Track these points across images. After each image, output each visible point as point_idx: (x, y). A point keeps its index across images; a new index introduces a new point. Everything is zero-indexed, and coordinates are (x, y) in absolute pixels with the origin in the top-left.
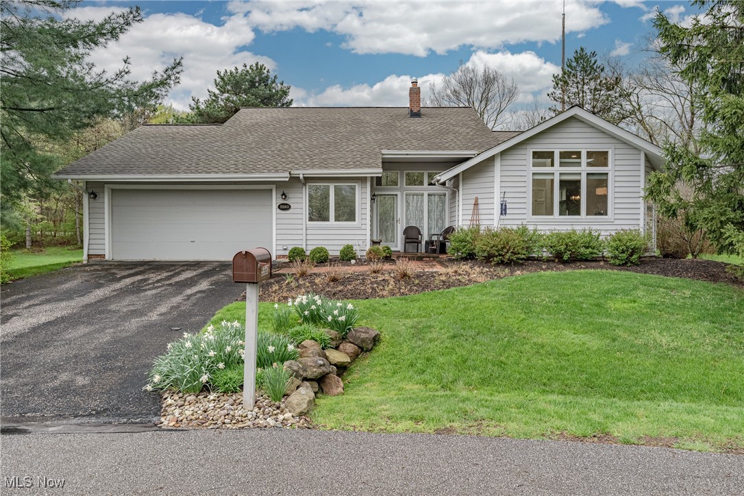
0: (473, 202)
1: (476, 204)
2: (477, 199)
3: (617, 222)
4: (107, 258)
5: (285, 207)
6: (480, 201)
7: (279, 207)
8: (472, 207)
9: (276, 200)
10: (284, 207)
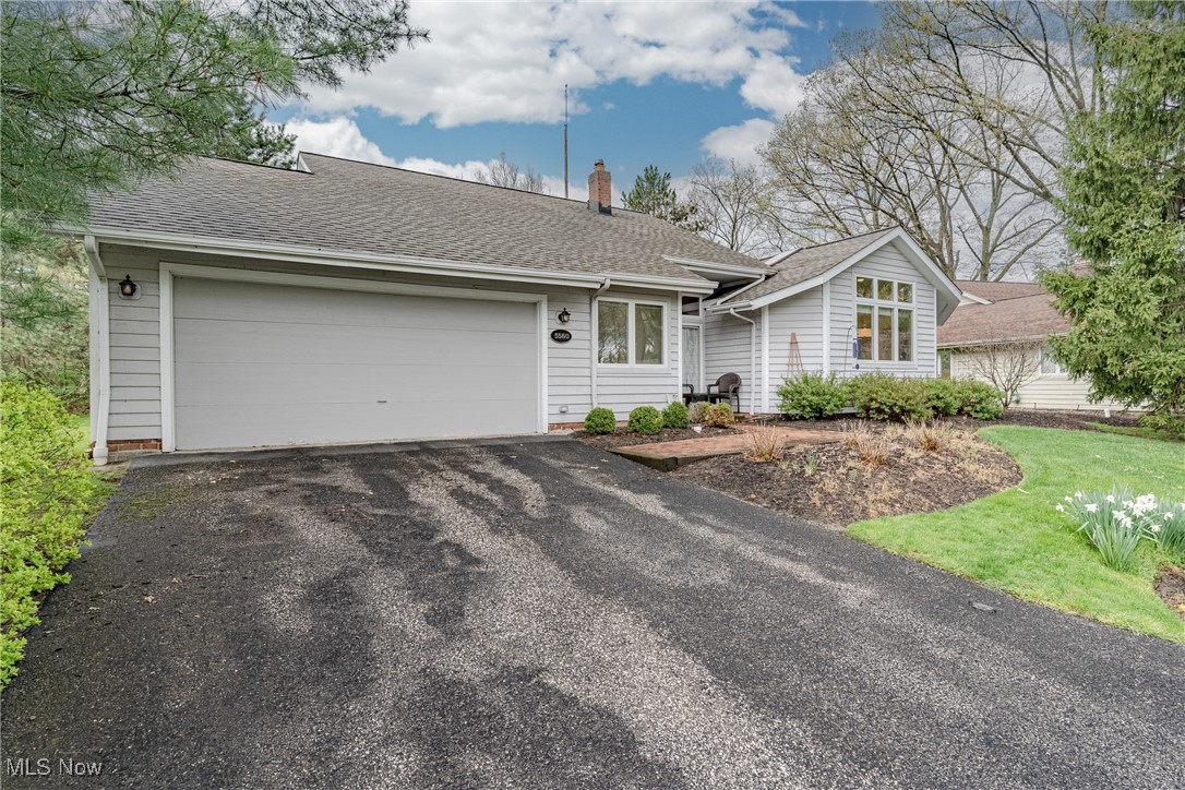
0: (789, 339)
1: (794, 343)
2: (794, 336)
3: (920, 369)
4: (168, 446)
5: (563, 336)
6: (798, 339)
7: (553, 335)
8: (787, 346)
9: (546, 322)
10: (561, 337)
